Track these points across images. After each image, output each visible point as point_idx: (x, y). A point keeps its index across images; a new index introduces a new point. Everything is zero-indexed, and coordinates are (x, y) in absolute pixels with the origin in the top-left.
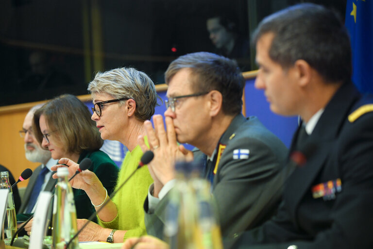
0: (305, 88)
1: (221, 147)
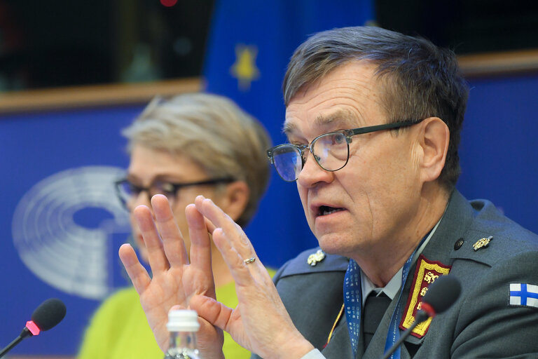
1: (424, 265)
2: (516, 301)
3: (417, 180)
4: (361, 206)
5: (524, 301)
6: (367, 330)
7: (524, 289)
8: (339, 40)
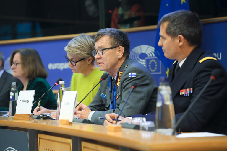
0: (180, 47)
1: (120, 72)
2: (130, 76)
3: (117, 58)
4: (105, 63)
5: (131, 76)
6: (112, 85)
7: (131, 74)
8: (104, 32)
